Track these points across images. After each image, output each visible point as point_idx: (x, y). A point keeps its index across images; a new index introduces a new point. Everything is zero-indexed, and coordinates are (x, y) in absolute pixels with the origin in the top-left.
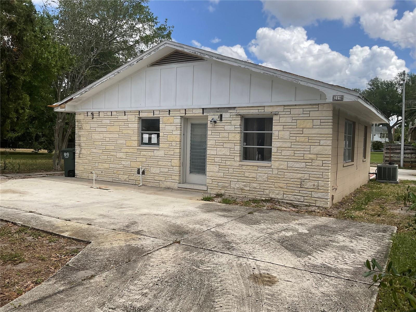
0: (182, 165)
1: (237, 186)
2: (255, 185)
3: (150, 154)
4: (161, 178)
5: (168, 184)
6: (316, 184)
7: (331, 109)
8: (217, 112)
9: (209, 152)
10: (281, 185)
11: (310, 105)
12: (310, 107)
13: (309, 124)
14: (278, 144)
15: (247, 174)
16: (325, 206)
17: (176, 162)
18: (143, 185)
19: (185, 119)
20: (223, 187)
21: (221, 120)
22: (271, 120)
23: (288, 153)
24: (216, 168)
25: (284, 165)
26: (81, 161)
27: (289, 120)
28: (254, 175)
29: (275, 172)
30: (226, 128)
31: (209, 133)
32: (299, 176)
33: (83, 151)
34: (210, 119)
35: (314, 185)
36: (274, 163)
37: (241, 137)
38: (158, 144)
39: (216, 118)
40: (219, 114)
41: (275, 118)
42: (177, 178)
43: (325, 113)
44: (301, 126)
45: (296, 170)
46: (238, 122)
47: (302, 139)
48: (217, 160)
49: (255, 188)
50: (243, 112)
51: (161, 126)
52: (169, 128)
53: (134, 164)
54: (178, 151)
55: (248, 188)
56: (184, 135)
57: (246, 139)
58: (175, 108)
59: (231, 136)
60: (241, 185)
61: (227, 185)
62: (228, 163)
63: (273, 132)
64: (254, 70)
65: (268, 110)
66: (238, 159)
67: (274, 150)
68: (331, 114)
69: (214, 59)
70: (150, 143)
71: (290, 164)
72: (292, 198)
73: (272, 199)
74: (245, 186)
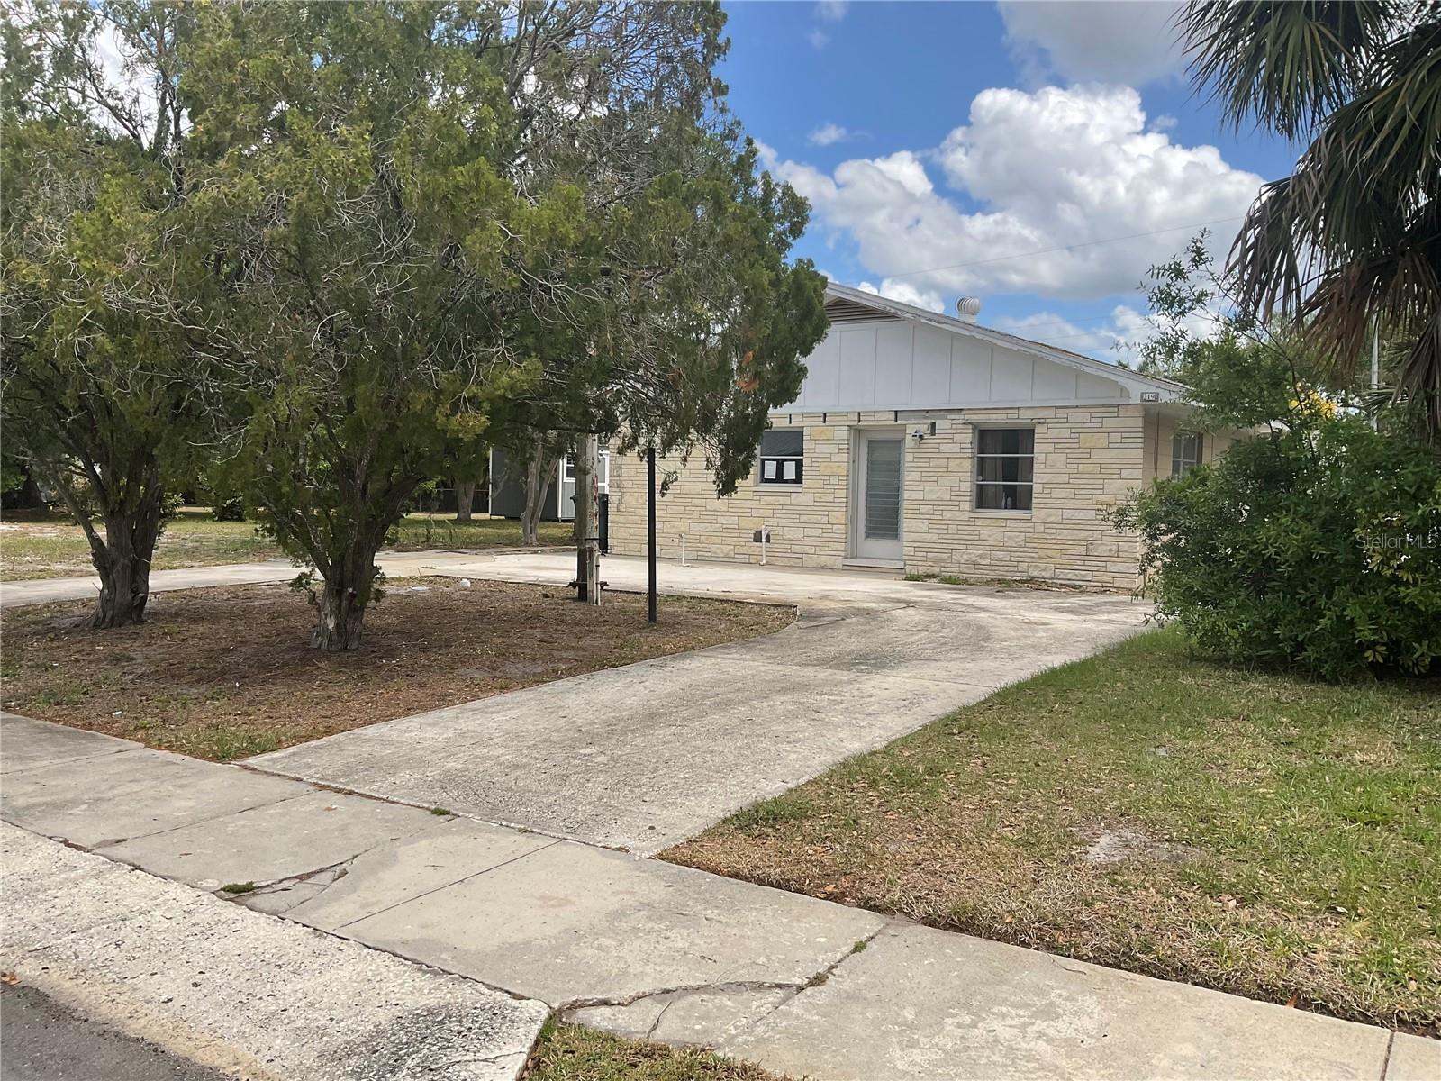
0: (852, 521)
1: (966, 557)
2: (1000, 555)
3: (782, 500)
4: (807, 549)
5: (823, 560)
6: (1114, 548)
7: (1141, 414)
8: (926, 418)
9: (907, 495)
10: (1050, 552)
11: (1104, 406)
12: (1103, 409)
13: (1103, 441)
14: (1046, 478)
15: (984, 535)
16: (1130, 586)
17: (839, 515)
18: (767, 563)
19: (857, 432)
20: (937, 561)
21: (933, 433)
22: (1031, 432)
23: (1063, 494)
24: (924, 526)
25: (1055, 516)
26: (622, 519)
27: (1066, 433)
28: (999, 536)
29: (1040, 528)
30: (943, 448)
31: (908, 457)
32: (1084, 534)
33: (627, 498)
34: (910, 430)
35: (1111, 550)
36: (1037, 513)
37: (972, 467)
38: (799, 479)
39: (924, 429)
40: (929, 421)
41: (1038, 429)
42: (842, 547)
43: (1130, 422)
44: (1087, 445)
45: (1079, 525)
46: (967, 437)
47: (1090, 468)
48: (924, 509)
49: (1000, 560)
50: (975, 418)
51: (807, 445)
52: (823, 449)
53: (745, 523)
54: (843, 494)
55: (987, 562)
56: (854, 461)
57: (982, 467)
58: (837, 410)
59: (953, 464)
60: (973, 555)
61: (945, 556)
62: (948, 515)
63: (1035, 455)
64: (999, 343)
65: (1025, 416)
66: (967, 506)
67: (1036, 488)
68: (1140, 422)
69: (923, 320)
70: (779, 479)
71: (1067, 514)
72: (1070, 576)
73: (1032, 578)
74: (981, 557)
